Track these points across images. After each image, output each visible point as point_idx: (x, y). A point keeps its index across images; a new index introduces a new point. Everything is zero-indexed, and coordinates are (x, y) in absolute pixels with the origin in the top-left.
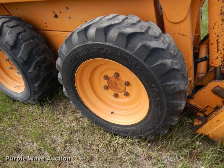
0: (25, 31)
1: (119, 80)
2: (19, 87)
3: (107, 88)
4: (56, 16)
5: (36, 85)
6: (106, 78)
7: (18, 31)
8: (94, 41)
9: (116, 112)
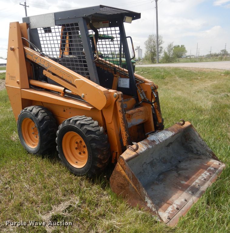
0: (48, 116)
2: (34, 145)
3: (76, 149)
4: (64, 111)
5: (44, 143)
6: (77, 143)
7: (45, 115)
8: (71, 124)
9: (79, 162)
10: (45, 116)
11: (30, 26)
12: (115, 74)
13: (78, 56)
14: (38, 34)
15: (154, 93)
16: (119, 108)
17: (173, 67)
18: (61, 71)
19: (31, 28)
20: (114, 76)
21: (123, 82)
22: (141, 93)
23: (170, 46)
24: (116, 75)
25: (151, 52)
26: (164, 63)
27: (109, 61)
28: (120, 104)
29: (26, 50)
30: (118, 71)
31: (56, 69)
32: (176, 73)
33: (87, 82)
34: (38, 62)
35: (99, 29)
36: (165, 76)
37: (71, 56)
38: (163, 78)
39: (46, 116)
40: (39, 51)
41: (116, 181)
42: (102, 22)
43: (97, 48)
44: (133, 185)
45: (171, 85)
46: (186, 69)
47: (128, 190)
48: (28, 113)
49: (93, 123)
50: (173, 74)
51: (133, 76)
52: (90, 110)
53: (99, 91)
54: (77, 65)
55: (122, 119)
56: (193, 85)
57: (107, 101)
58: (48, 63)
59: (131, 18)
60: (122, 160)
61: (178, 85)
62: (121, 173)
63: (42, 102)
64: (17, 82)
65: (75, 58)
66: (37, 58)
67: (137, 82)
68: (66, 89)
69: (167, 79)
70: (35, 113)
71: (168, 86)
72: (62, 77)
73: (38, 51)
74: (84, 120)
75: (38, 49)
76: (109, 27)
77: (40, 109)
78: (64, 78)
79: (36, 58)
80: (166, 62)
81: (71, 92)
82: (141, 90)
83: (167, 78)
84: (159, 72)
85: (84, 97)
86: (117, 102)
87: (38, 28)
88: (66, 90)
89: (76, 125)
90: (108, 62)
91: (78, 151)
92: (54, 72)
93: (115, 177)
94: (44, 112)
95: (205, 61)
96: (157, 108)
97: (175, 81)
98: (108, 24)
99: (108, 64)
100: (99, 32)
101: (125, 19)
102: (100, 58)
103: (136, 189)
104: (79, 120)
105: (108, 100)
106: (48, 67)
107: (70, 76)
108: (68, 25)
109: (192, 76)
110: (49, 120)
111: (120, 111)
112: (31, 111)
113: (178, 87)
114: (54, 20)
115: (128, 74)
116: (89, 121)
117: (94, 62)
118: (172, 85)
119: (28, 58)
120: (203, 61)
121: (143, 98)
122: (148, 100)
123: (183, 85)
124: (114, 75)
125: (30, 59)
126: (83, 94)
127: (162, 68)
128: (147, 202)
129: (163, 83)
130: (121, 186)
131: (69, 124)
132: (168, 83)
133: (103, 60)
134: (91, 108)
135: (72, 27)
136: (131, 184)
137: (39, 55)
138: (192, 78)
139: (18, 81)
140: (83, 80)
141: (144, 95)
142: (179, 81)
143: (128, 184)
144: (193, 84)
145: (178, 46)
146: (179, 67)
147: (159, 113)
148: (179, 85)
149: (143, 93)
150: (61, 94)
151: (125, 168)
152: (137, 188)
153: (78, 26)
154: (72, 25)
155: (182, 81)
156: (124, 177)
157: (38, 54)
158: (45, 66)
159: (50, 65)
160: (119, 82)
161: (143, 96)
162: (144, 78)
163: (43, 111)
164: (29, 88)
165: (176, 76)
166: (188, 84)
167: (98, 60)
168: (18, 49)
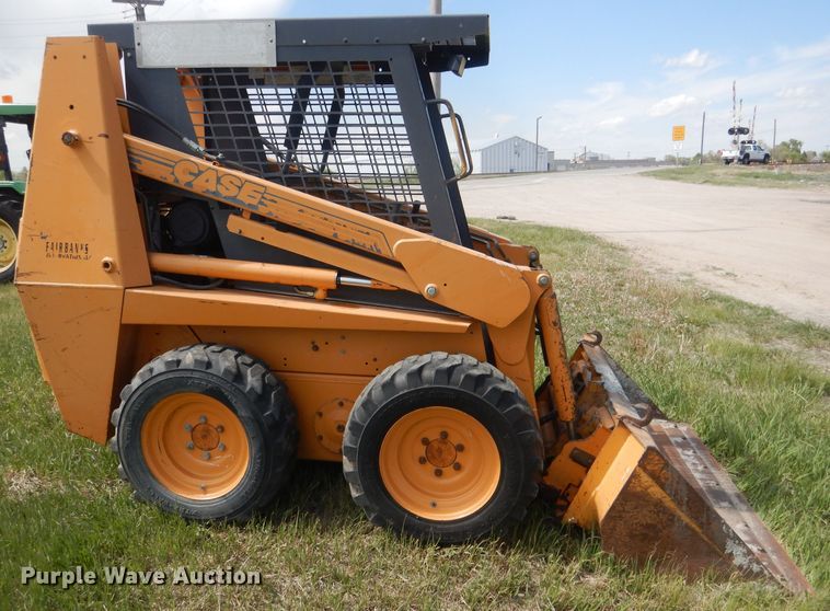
1: (446, 443)
2: (204, 487)
3: (422, 461)
4: (316, 348)
6: (425, 442)
9: (439, 502)
19: (139, 66)
31: (301, 211)
34: (202, 186)
41: (625, 522)
44: (686, 519)
47: (668, 537)
48: (196, 375)
52: (465, 331)
53: (502, 272)
58: (261, 189)
60: (657, 458)
62: (648, 494)
63: (189, 326)
64: (106, 265)
66: (201, 172)
68: (344, 274)
72: (328, 235)
77: (231, 353)
78: (344, 238)
79: (192, 174)
81: (369, 282)
85: (435, 292)
86: (546, 299)
91: (430, 468)
92: (292, 221)
93: (624, 511)
103: (697, 529)
106: (259, 203)
114: (273, 45)
126: (432, 285)
128: (731, 554)
130: (644, 531)
134: (468, 325)
136: (679, 519)
137: (209, 163)
139: (107, 259)
143: (672, 520)
150: (319, 294)
151: (667, 479)
152: (701, 525)
156: (659, 504)
157: (203, 161)
158: (244, 200)
159: (269, 197)
163: (247, 359)
164: (150, 283)
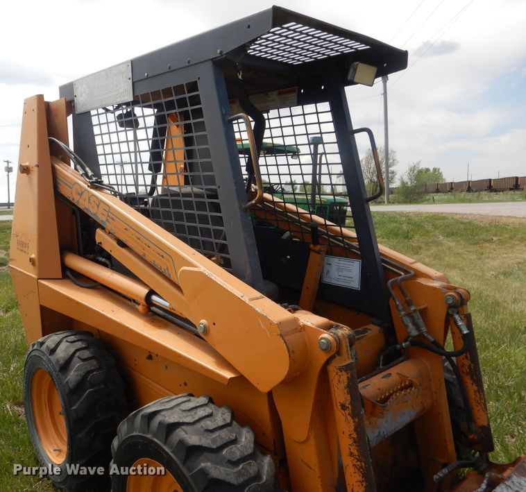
0: (99, 369)
2: (60, 451)
4: (150, 358)
7: (90, 368)
8: (154, 436)
10: (89, 372)
11: (74, 106)
12: (315, 242)
13: (206, 189)
14: (91, 126)
15: (457, 317)
16: (340, 394)
17: (427, 213)
18: (140, 237)
19: (76, 113)
20: (310, 250)
21: (338, 270)
22: (409, 315)
23: (412, 170)
24: (318, 248)
25: (371, 180)
26: (399, 203)
27: (295, 203)
28: (344, 377)
29: (58, 173)
30: (324, 233)
31: (126, 229)
32: (436, 227)
33: (219, 281)
34: (83, 204)
35: (268, 112)
36: (412, 233)
37: (188, 189)
38: (407, 236)
39: (92, 371)
40: (90, 173)
42: (275, 93)
43: (258, 166)
45: (429, 253)
46: (458, 216)
48: (44, 358)
49: (234, 442)
50: (428, 227)
51: (376, 252)
52: (226, 383)
53: (261, 321)
54: (191, 218)
55: (351, 441)
56: (484, 256)
57: (292, 360)
58: (107, 208)
59: (373, 70)
61: (445, 253)
64: (31, 260)
65: (197, 195)
66: (82, 193)
67: (388, 273)
68: (152, 292)
69: (417, 240)
70: (62, 362)
71: (422, 256)
72: (141, 254)
73: (86, 174)
74: (199, 426)
75: (87, 169)
76: (298, 105)
77: (79, 345)
78: (149, 258)
79: (79, 194)
80: (405, 202)
81: (168, 305)
82: (409, 303)
83: (417, 237)
84: (396, 222)
85: (206, 330)
86: (332, 368)
87: (93, 109)
88: (154, 298)
89: (170, 447)
90: (293, 207)
92: (121, 238)
94: (91, 355)
95: (487, 199)
96: (467, 373)
97: (437, 244)
98: (294, 96)
99: (292, 212)
100: (267, 121)
101: (355, 71)
102: (267, 196)
104: (183, 424)
105: (294, 361)
106: (107, 220)
107: (164, 255)
108: (167, 92)
109: (477, 235)
110: (103, 386)
111: (343, 407)
112: (53, 351)
113: (446, 259)
114: (130, 82)
115: (356, 244)
116: (217, 434)
117: (246, 209)
118: (432, 254)
119: (62, 193)
120: (484, 199)
121: (414, 333)
122: (432, 340)
123: (458, 254)
124: (312, 246)
125: (66, 196)
126: (203, 321)
127: (402, 214)
129: (408, 248)
131: (148, 431)
132: (420, 248)
133: (276, 199)
134: (228, 375)
135: (178, 97)
137: (86, 186)
138: (477, 238)
139: (33, 256)
140: (207, 272)
141: (421, 322)
142: (447, 245)
144: (482, 254)
145: (428, 170)
146: (442, 213)
147: (478, 391)
148: (447, 254)
149: (415, 315)
150: (140, 308)
153: (198, 90)
154: (179, 89)
155: (454, 244)
157: (83, 184)
158: (100, 217)
159: (111, 215)
160: (327, 268)
161: (415, 324)
162: (412, 261)
163: (86, 354)
164: (61, 277)
165: (437, 232)
166: (470, 252)
167: (262, 200)
168: (36, 168)
